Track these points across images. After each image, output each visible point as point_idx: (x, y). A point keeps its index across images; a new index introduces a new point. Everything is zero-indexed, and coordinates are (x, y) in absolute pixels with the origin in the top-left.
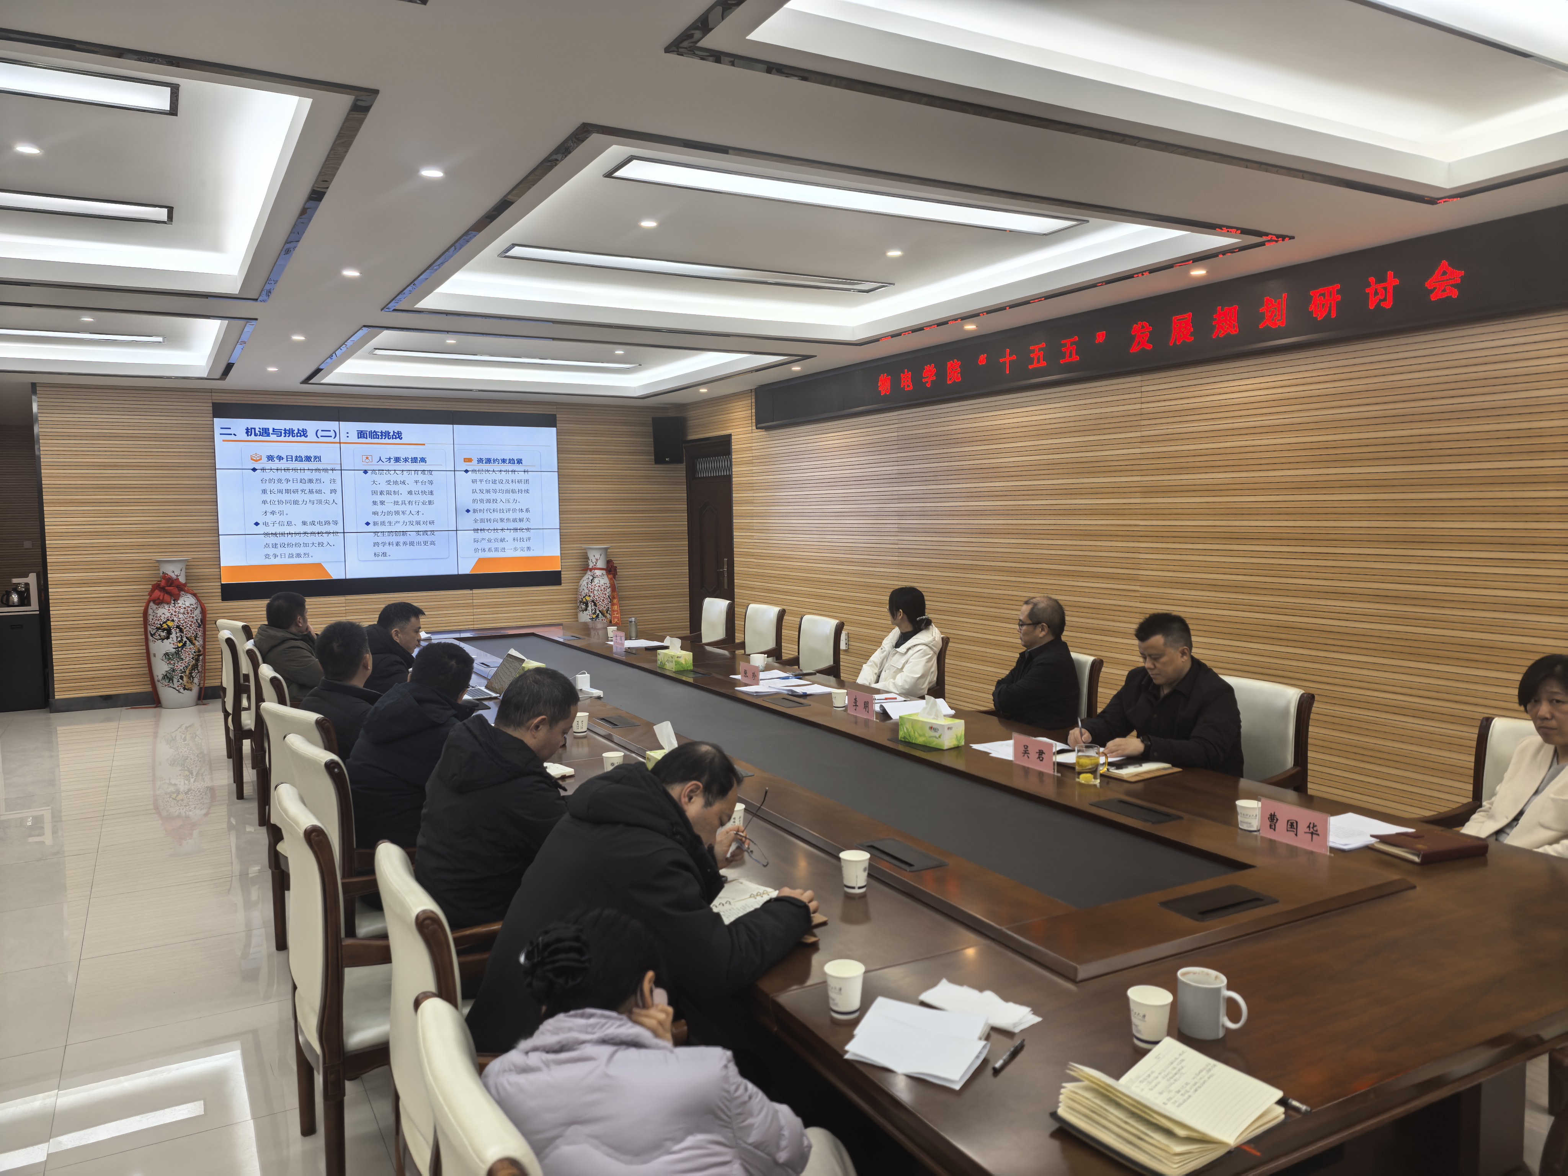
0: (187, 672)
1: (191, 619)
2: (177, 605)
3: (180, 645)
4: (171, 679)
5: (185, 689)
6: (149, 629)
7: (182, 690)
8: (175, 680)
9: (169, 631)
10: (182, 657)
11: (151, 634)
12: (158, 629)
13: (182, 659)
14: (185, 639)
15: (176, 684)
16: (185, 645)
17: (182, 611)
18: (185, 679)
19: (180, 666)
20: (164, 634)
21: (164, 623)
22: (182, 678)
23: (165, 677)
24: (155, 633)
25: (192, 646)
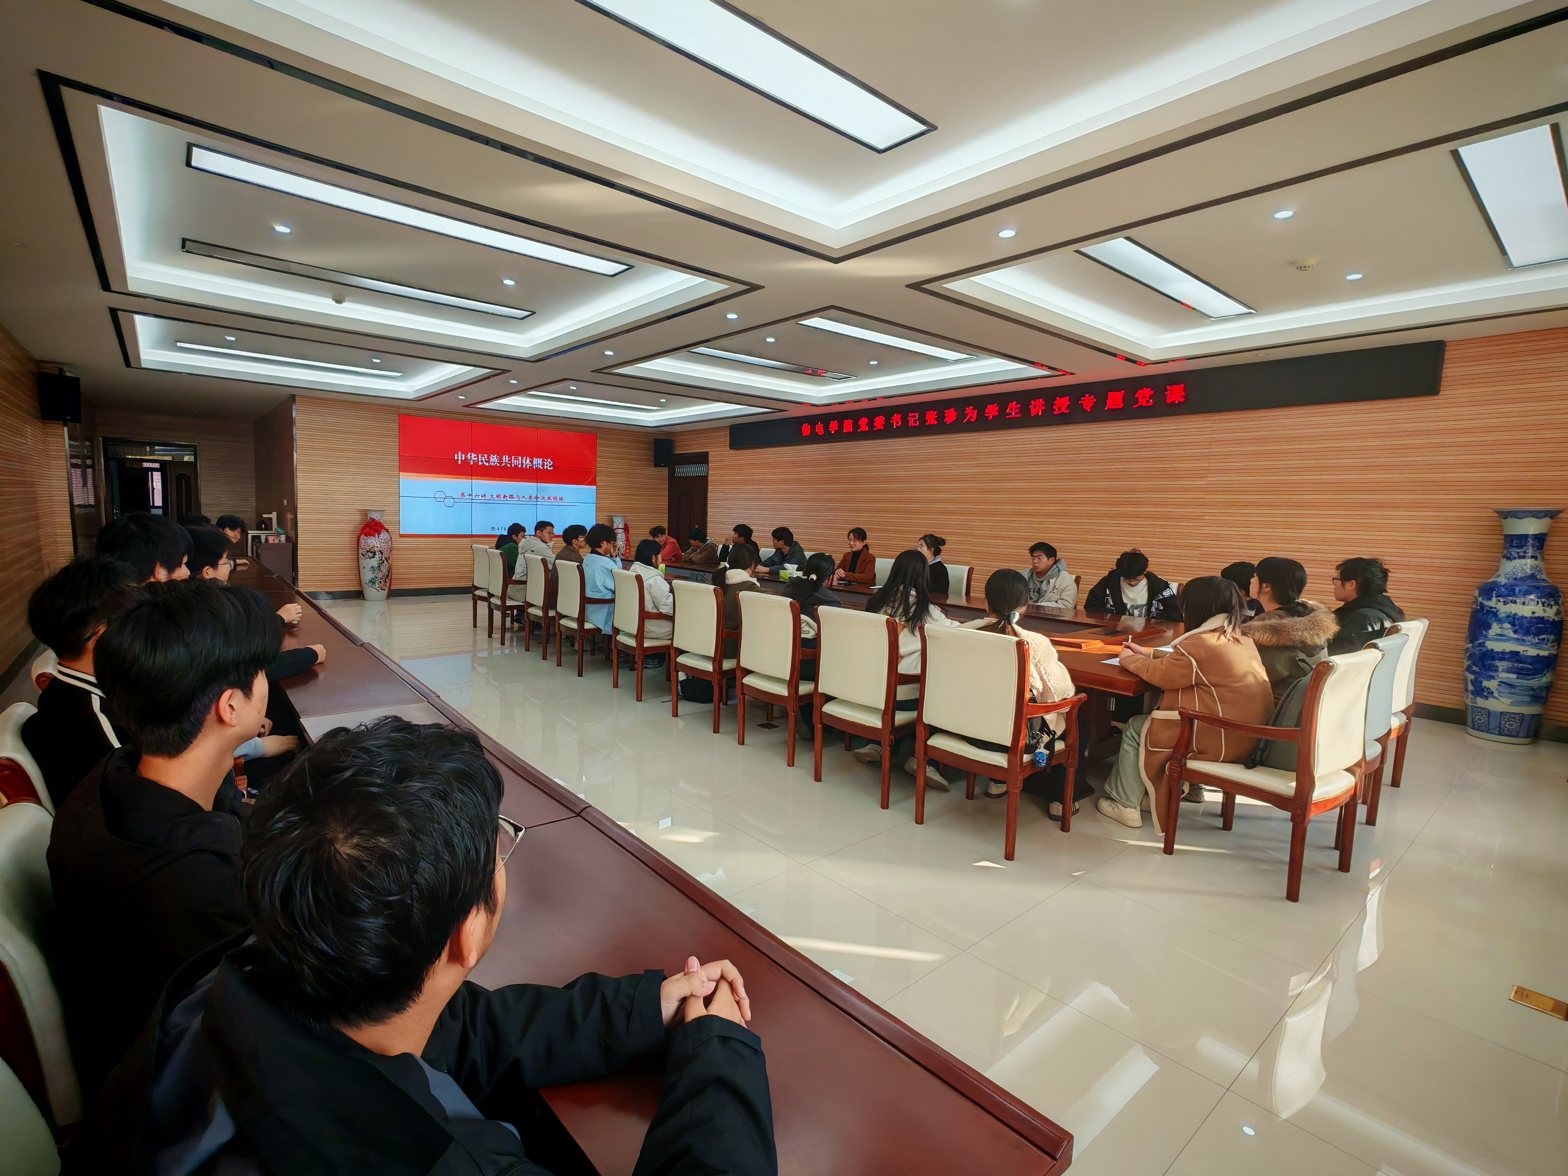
0: (384, 578)
1: (387, 547)
2: (380, 538)
3: (381, 562)
4: (374, 583)
5: (382, 589)
6: (361, 551)
7: (380, 590)
8: (377, 584)
9: (374, 553)
10: (382, 569)
11: (362, 554)
12: (368, 551)
14: (384, 559)
15: (377, 586)
16: (383, 562)
17: (383, 541)
18: (382, 583)
19: (380, 575)
20: (371, 555)
21: (372, 548)
22: (381, 582)
23: (371, 581)
24: (365, 555)
25: (387, 563)
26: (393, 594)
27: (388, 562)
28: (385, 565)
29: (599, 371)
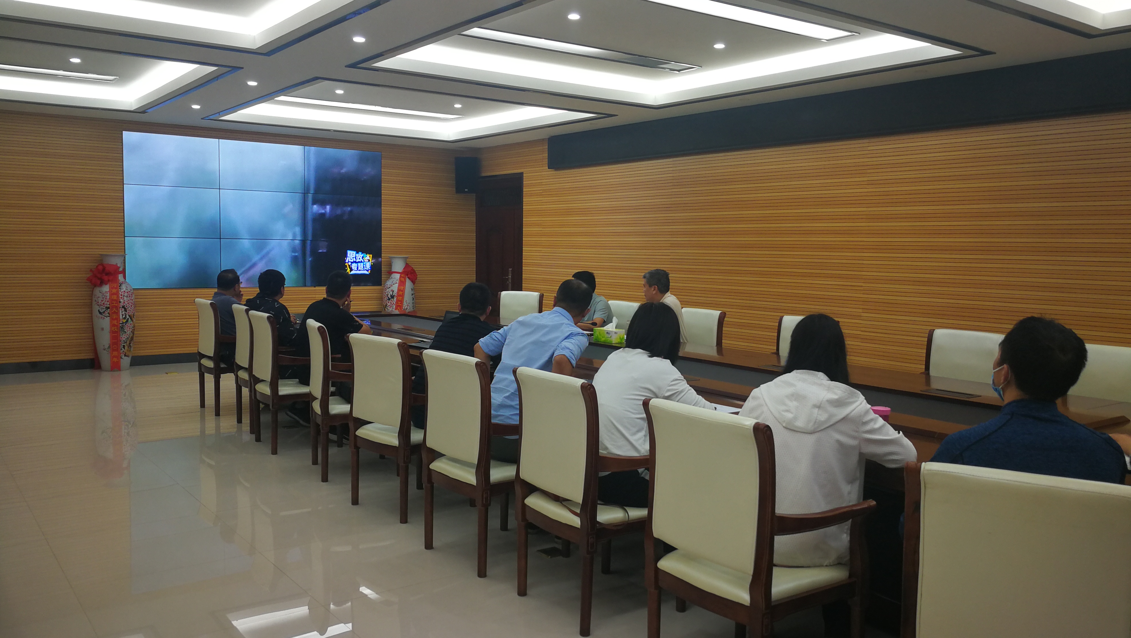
0: (128, 342)
1: (131, 301)
3: (124, 321)
5: (125, 355)
7: (123, 357)
10: (125, 330)
11: (97, 311)
13: (125, 332)
14: (128, 317)
16: (127, 321)
17: (126, 295)
18: (126, 348)
19: (123, 338)
23: (109, 346)
24: (104, 312)
26: (138, 362)
27: (132, 321)
28: (129, 325)
29: (353, 66)
